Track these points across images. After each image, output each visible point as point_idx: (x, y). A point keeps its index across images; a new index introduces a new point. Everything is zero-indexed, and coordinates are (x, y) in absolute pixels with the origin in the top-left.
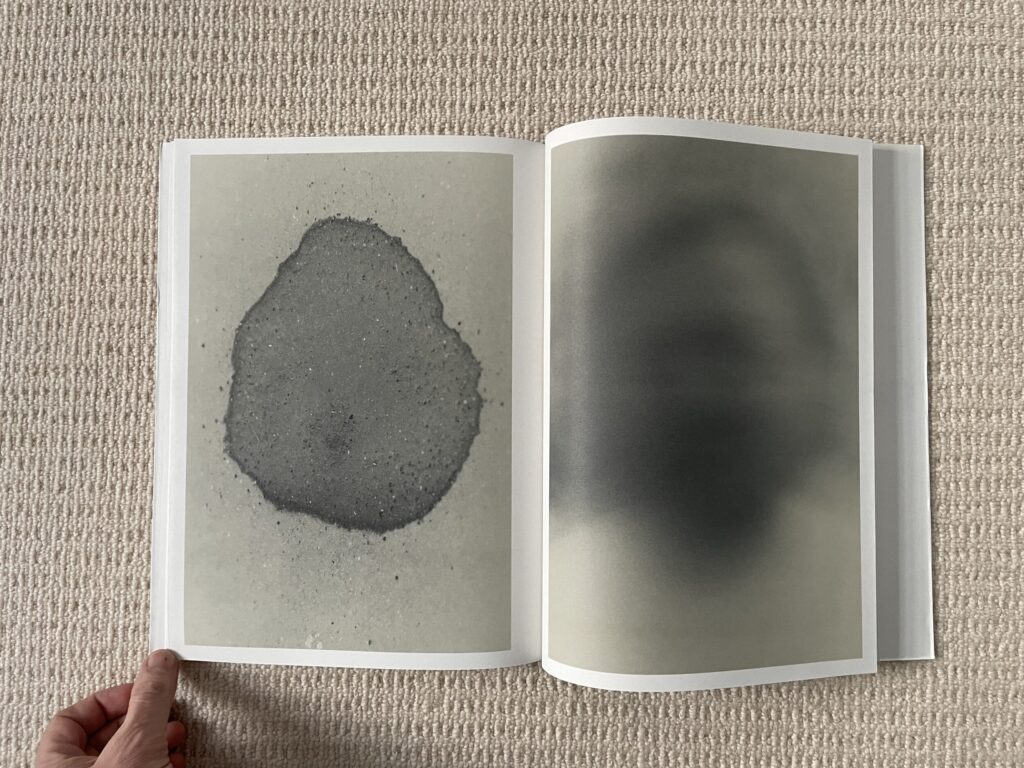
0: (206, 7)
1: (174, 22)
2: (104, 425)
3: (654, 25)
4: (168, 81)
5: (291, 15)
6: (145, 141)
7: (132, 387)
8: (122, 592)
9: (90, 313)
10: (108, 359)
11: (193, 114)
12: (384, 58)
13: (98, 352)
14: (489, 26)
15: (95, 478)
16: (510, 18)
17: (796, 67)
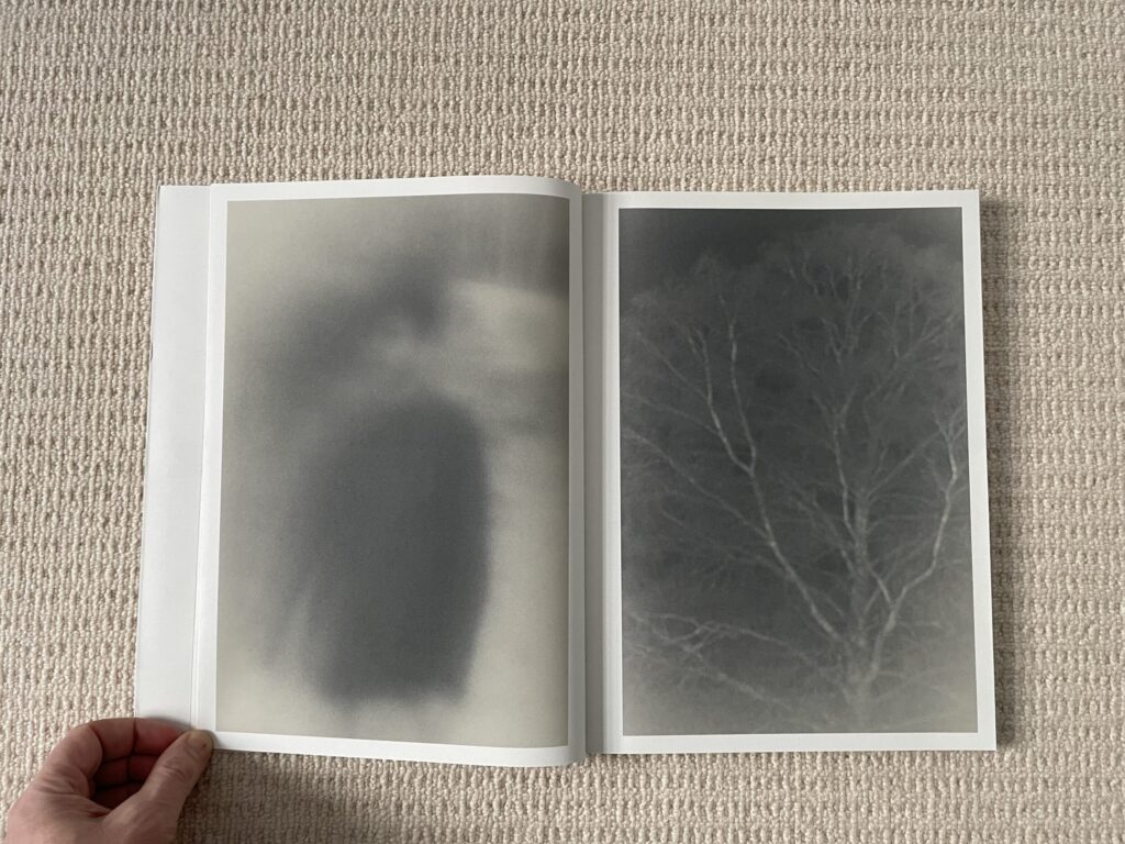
0: (142, 70)
1: (107, 85)
2: (22, 527)
3: (626, 92)
4: (99, 150)
5: (236, 79)
6: (73, 214)
7: (54, 484)
8: (42, 713)
9: (9, 403)
10: (28, 454)
11: (127, 185)
12: (338, 125)
13: (17, 446)
14: (451, 92)
15: (12, 586)
16: (473, 83)
17: (777, 136)
